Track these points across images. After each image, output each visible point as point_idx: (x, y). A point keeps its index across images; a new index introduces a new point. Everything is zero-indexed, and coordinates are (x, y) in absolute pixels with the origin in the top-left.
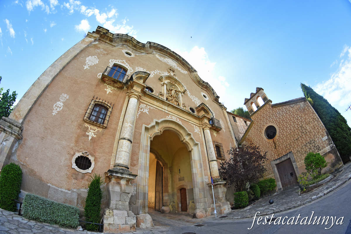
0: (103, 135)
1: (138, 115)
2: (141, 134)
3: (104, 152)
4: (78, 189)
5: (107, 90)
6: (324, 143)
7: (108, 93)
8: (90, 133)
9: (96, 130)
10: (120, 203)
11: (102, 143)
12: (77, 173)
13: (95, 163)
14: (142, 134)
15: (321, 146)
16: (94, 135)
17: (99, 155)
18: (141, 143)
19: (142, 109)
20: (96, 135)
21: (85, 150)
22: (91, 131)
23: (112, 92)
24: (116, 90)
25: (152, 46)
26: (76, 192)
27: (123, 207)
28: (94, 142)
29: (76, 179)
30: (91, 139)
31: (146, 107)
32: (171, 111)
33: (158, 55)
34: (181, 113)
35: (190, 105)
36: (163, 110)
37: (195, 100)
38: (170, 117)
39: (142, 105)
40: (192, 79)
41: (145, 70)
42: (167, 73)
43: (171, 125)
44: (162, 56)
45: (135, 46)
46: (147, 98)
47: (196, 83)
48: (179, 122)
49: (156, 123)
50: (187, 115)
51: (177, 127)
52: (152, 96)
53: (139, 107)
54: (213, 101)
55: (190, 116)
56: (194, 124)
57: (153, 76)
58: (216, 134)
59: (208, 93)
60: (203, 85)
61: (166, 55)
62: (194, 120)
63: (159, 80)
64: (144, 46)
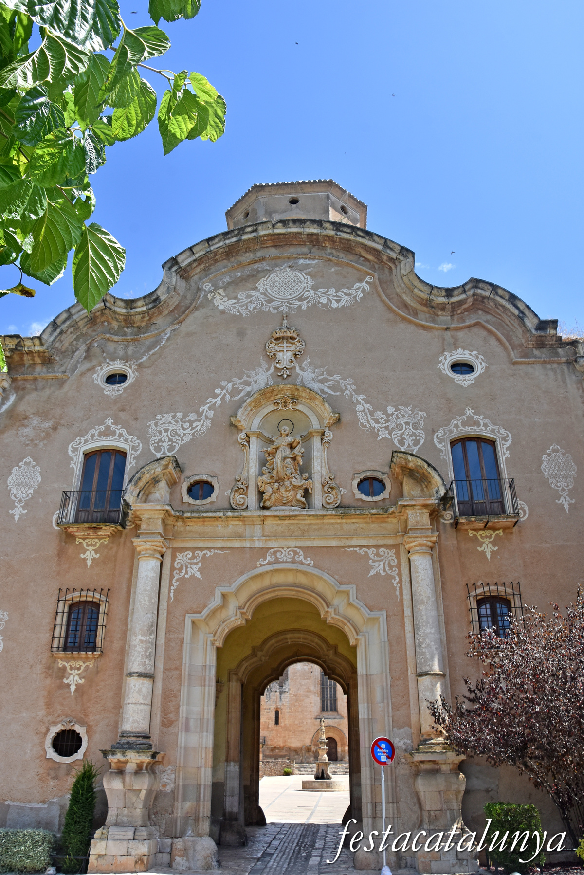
0: (98, 672)
1: (172, 594)
2: (183, 643)
3: (104, 710)
4: (61, 796)
5: (85, 556)
7: (89, 562)
8: (71, 677)
9: (82, 668)
10: (125, 811)
11: (98, 691)
12: (57, 766)
13: (89, 738)
14: (185, 642)
16: (81, 679)
17: (96, 718)
18: (183, 667)
19: (180, 569)
20: (83, 678)
21: (66, 717)
22: (72, 674)
23: (98, 555)
24: (107, 545)
26: (56, 803)
27: (130, 819)
28: (83, 695)
29: (56, 777)
30: (76, 690)
31: (194, 557)
32: (275, 536)
33: (225, 288)
34: (316, 524)
35: (361, 468)
36: (247, 544)
37: (392, 425)
38: (268, 558)
39: (181, 558)
40: (390, 309)
41: (180, 415)
42: (265, 365)
43: (278, 579)
44: (244, 279)
45: (128, 321)
46: (195, 527)
47: (410, 322)
48: (302, 563)
49: (224, 596)
50: (339, 521)
51: (302, 580)
52: (204, 517)
53: (173, 569)
54: (515, 363)
55: (354, 520)
56: (372, 542)
57: (208, 423)
58: (494, 543)
59: (490, 332)
60: (453, 308)
61: (263, 259)
62: (375, 525)
63: (234, 427)
64: (155, 301)
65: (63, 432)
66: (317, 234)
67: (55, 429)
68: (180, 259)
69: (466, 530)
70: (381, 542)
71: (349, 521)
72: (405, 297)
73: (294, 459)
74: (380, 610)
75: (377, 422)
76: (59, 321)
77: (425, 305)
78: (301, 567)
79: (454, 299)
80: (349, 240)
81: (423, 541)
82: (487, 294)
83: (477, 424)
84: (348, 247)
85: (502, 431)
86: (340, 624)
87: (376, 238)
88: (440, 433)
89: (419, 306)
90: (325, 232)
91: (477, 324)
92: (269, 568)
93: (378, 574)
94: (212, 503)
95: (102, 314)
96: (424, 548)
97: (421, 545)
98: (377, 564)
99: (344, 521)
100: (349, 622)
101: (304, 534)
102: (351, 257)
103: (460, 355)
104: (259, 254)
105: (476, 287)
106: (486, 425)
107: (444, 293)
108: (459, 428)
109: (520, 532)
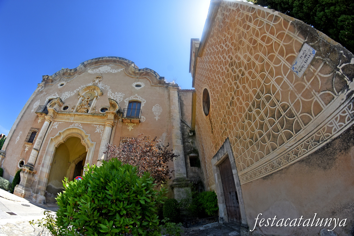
0: (31, 148)
1: (50, 132)
5: (39, 121)
6: (308, 85)
7: (39, 123)
8: (26, 149)
9: (29, 147)
11: (30, 153)
13: (25, 163)
15: (297, 105)
16: (28, 149)
18: (46, 150)
19: (54, 126)
21: (23, 158)
23: (41, 121)
24: (43, 119)
25: (87, 64)
28: (27, 153)
31: (58, 123)
32: (76, 120)
33: (92, 69)
34: (87, 118)
35: (103, 105)
36: (69, 121)
37: (115, 96)
38: (73, 125)
39: (55, 123)
40: (125, 74)
41: (69, 92)
42: (92, 83)
43: (74, 131)
44: (96, 67)
45: (70, 74)
46: (61, 116)
47: (129, 76)
48: (80, 127)
49: (60, 134)
50: (92, 117)
51: (79, 132)
52: (62, 114)
53: (52, 125)
54: (152, 86)
55: (96, 117)
56: (99, 123)
57: (74, 94)
58: (132, 127)
59: (148, 79)
60: (140, 74)
61: (102, 64)
62: (101, 119)
63: (79, 95)
64: (76, 70)
65: (47, 95)
66: (115, 60)
67: (46, 94)
68: (85, 63)
69: (126, 123)
70: (101, 124)
71: (95, 117)
72: (130, 72)
73: (87, 101)
74: (95, 142)
75: (112, 95)
76: (57, 73)
77: (134, 73)
78: (79, 128)
79: (141, 72)
80: (122, 61)
81: (109, 122)
82: (149, 71)
83: (138, 98)
84: (121, 63)
85: (144, 100)
86: (85, 145)
87: (127, 60)
88: (127, 99)
89: (132, 73)
90: (117, 59)
91: (145, 78)
92: (72, 127)
93: (97, 132)
94: (66, 111)
95: (66, 73)
96: (109, 124)
97: (108, 123)
98: (98, 129)
99: (93, 117)
100: (87, 145)
101: (83, 120)
102: (122, 64)
103: (139, 83)
104: (102, 63)
105: (147, 70)
106: (140, 98)
107: (138, 70)
108: (132, 98)
109: (141, 125)
